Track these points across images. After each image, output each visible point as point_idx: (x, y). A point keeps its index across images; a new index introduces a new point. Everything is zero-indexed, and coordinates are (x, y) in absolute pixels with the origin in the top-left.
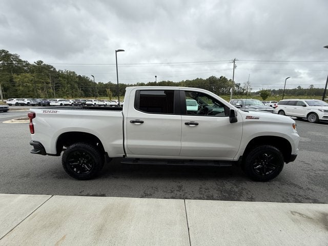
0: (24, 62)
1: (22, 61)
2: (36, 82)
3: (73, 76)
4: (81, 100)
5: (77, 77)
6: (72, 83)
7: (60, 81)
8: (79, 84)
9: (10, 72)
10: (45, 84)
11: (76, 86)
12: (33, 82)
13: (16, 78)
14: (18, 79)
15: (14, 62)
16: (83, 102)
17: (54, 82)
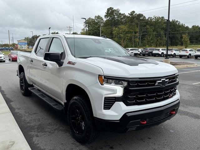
0: (123, 14)
1: (121, 14)
2: (127, 33)
3: (160, 22)
4: (149, 49)
5: (165, 23)
6: (159, 30)
7: (147, 29)
8: (166, 30)
9: (112, 25)
10: (134, 34)
11: (162, 33)
12: (125, 33)
13: (114, 30)
14: (116, 31)
15: (116, 16)
16: (150, 51)
17: (141, 30)
